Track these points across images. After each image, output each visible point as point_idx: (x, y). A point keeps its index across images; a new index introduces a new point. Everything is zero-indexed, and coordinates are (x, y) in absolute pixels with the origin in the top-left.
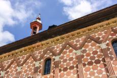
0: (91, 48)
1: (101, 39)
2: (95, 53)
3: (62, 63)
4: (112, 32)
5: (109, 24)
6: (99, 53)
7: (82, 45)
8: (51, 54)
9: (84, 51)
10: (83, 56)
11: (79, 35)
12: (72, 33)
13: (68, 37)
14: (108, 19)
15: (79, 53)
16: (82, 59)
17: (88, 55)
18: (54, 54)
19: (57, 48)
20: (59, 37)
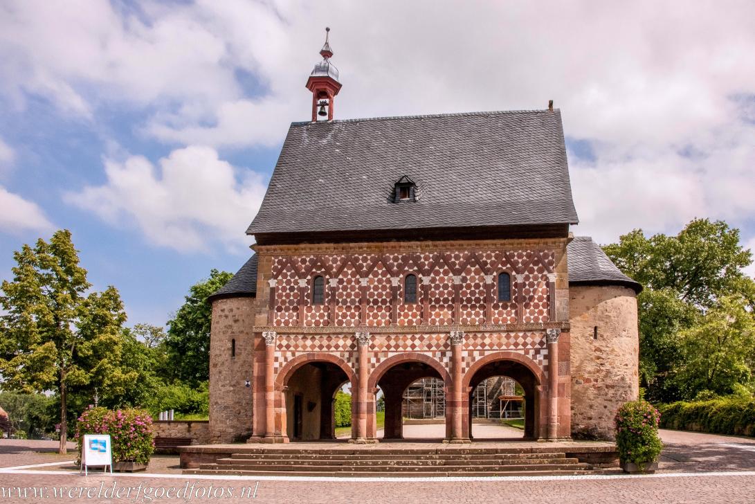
0: (473, 277)
1: (489, 266)
2: (477, 286)
3: (433, 290)
4: (504, 259)
5: (504, 244)
6: (481, 288)
7: (463, 267)
8: (416, 268)
9: (464, 279)
10: (461, 287)
11: (461, 249)
12: (452, 242)
13: (444, 246)
14: (505, 239)
15: (457, 280)
16: (461, 291)
17: (469, 287)
18: (420, 271)
19: (426, 259)
20: (430, 243)
